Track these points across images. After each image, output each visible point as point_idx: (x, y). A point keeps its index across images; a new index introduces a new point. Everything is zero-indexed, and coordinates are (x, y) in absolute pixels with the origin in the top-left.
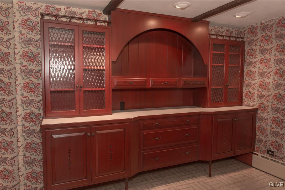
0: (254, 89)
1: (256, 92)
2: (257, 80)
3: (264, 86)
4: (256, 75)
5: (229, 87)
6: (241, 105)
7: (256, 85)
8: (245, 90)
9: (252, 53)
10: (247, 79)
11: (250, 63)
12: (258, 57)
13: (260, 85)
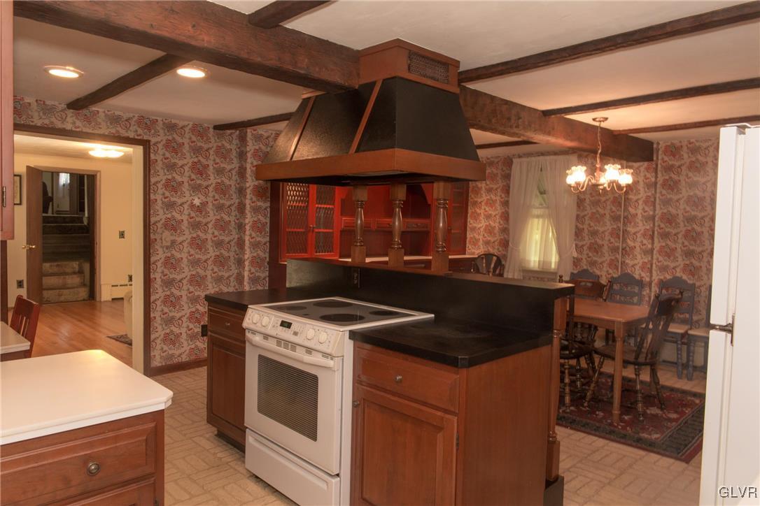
0: (479, 234)
1: (481, 237)
2: (482, 224)
3: (490, 230)
4: (482, 217)
5: (453, 231)
6: (465, 254)
7: (482, 230)
8: (469, 235)
9: (477, 191)
10: (472, 222)
11: (475, 203)
12: (484, 197)
13: (485, 230)
